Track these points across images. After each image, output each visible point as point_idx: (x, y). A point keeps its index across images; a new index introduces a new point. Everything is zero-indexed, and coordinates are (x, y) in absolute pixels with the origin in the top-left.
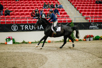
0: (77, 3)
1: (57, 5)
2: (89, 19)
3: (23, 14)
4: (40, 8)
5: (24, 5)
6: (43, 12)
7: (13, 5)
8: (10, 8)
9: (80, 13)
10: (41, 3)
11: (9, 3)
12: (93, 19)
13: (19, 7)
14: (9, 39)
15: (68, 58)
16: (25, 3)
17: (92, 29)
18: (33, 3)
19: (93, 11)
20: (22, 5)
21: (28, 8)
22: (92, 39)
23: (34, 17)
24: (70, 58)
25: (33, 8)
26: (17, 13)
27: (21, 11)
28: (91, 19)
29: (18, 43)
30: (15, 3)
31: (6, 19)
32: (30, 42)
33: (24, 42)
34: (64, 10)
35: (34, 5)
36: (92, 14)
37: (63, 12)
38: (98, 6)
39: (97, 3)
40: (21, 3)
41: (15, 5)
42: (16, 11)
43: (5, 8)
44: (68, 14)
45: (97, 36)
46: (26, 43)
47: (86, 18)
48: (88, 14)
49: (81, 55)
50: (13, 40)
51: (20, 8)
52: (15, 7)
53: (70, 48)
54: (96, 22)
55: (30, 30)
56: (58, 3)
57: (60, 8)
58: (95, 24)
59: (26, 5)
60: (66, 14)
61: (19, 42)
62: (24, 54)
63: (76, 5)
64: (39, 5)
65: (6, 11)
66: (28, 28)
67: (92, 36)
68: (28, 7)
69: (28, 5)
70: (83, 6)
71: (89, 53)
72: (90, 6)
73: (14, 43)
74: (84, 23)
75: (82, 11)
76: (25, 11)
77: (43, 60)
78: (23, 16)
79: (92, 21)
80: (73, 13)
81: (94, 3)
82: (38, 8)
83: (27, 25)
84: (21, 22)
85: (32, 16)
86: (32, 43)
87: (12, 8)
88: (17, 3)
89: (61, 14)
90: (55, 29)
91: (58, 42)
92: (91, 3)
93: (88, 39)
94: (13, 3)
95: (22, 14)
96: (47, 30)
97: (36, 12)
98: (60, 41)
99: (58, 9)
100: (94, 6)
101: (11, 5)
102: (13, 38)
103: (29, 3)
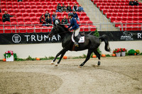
0: (103, 5)
1: (75, 8)
2: (119, 27)
3: (29, 20)
4: (52, 11)
5: (29, 7)
6: (56, 17)
7: (15, 8)
8: (10, 11)
9: (108, 18)
10: (54, 4)
11: (8, 4)
12: (126, 27)
13: (23, 9)
14: (9, 54)
15: (91, 80)
16: (31, 4)
17: (125, 40)
18: (43, 4)
19: (126, 15)
20: (27, 8)
21: (36, 11)
22: (124, 53)
23: (44, 23)
24: (94, 80)
25: (42, 11)
26: (20, 18)
27: (25, 16)
28: (123, 26)
29: (22, 60)
30: (17, 4)
31: (5, 27)
32: (38, 58)
33: (29, 59)
34: (85, 15)
35: (44, 7)
36: (125, 19)
37: (84, 17)
38: (132, 8)
39: (132, 5)
40: (26, 4)
41: (17, 7)
42: (18, 16)
43: (3, 11)
44: (91, 20)
45: (132, 50)
46: (33, 60)
47: (116, 26)
48: (119, 20)
49: (108, 77)
50: (15, 55)
51: (24, 11)
52: (16, 9)
53: (94, 66)
54: (129, 31)
55: (38, 42)
56: (77, 4)
57: (79, 11)
58: (128, 34)
59: (33, 8)
60: (87, 19)
61: (23, 58)
62: (30, 75)
63: (103, 8)
64: (50, 7)
65: (4, 16)
66: (36, 38)
67: (124, 50)
68: (36, 9)
69: (35, 7)
70: (112, 8)
71: (120, 73)
72: (121, 8)
73: (16, 59)
74: (113, 32)
75: (110, 15)
76: (31, 15)
77: (56, 84)
78: (29, 22)
79: (124, 29)
80: (97, 18)
81: (126, 5)
82: (49, 11)
83: (34, 34)
84: (25, 30)
85: (41, 23)
86: (40, 59)
87: (12, 11)
88: (20, 4)
89: (81, 19)
90: (77, 39)
91: (77, 58)
92: (123, 5)
93: (119, 54)
94: (14, 4)
95: (26, 20)
96: (65, 40)
97: (46, 16)
98: (81, 57)
99: (77, 13)
100: (127, 8)
101: (11, 7)
102: (14, 52)
103: (37, 4)
